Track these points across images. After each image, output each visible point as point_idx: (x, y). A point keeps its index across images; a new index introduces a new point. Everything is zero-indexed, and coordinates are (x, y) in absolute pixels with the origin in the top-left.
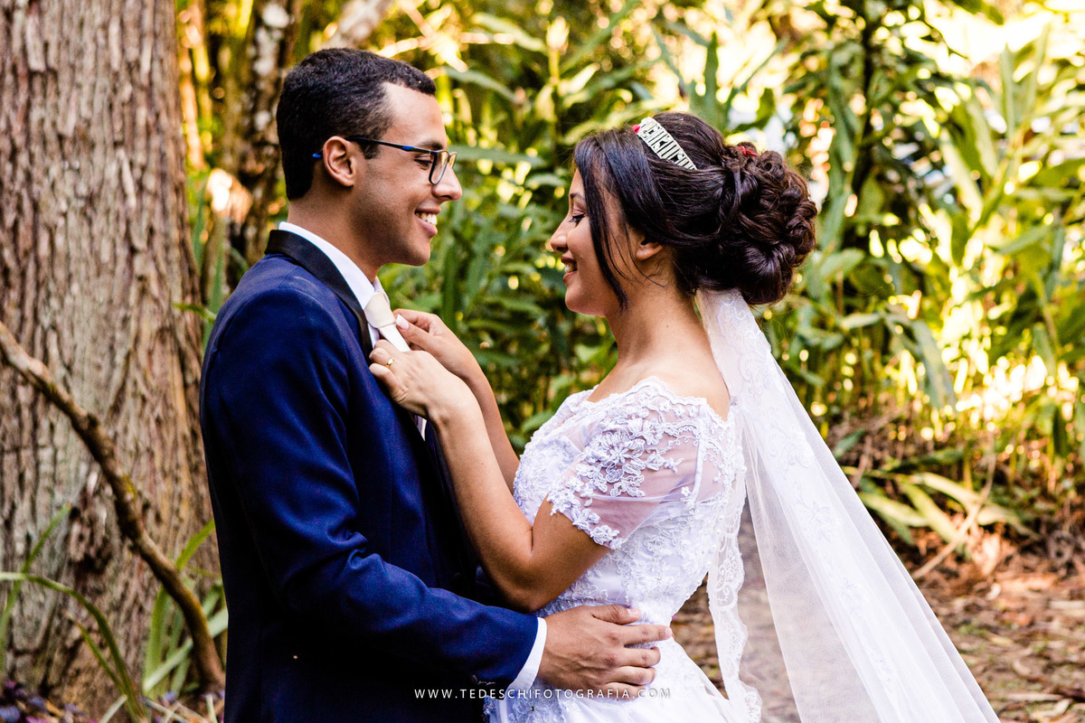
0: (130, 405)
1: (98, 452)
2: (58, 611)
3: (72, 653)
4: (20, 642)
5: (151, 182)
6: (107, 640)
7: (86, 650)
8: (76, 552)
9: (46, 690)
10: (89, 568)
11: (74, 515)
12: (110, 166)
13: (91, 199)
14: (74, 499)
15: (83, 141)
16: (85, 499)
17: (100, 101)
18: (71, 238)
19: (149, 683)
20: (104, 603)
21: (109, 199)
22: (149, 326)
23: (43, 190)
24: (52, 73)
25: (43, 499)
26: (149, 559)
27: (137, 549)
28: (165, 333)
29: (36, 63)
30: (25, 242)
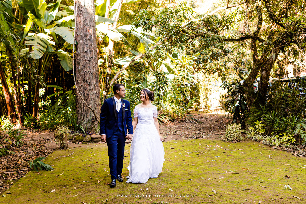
0: (96, 110)
1: (94, 113)
2: (91, 125)
3: (92, 128)
4: (88, 128)
5: (97, 93)
6: (95, 127)
7: (93, 128)
8: (92, 121)
9: (90, 131)
10: (93, 122)
11: (92, 118)
12: (94, 91)
13: (93, 94)
14: (92, 117)
15: (92, 90)
16: (93, 117)
17: (93, 86)
18: (92, 97)
19: (98, 130)
20: (94, 125)
21: (94, 94)
22: (97, 104)
23: (89, 93)
24: (90, 85)
25: (90, 117)
26: (98, 121)
27: (97, 120)
28: (99, 104)
29: (89, 84)
30: (88, 97)
